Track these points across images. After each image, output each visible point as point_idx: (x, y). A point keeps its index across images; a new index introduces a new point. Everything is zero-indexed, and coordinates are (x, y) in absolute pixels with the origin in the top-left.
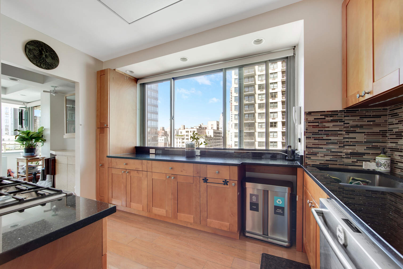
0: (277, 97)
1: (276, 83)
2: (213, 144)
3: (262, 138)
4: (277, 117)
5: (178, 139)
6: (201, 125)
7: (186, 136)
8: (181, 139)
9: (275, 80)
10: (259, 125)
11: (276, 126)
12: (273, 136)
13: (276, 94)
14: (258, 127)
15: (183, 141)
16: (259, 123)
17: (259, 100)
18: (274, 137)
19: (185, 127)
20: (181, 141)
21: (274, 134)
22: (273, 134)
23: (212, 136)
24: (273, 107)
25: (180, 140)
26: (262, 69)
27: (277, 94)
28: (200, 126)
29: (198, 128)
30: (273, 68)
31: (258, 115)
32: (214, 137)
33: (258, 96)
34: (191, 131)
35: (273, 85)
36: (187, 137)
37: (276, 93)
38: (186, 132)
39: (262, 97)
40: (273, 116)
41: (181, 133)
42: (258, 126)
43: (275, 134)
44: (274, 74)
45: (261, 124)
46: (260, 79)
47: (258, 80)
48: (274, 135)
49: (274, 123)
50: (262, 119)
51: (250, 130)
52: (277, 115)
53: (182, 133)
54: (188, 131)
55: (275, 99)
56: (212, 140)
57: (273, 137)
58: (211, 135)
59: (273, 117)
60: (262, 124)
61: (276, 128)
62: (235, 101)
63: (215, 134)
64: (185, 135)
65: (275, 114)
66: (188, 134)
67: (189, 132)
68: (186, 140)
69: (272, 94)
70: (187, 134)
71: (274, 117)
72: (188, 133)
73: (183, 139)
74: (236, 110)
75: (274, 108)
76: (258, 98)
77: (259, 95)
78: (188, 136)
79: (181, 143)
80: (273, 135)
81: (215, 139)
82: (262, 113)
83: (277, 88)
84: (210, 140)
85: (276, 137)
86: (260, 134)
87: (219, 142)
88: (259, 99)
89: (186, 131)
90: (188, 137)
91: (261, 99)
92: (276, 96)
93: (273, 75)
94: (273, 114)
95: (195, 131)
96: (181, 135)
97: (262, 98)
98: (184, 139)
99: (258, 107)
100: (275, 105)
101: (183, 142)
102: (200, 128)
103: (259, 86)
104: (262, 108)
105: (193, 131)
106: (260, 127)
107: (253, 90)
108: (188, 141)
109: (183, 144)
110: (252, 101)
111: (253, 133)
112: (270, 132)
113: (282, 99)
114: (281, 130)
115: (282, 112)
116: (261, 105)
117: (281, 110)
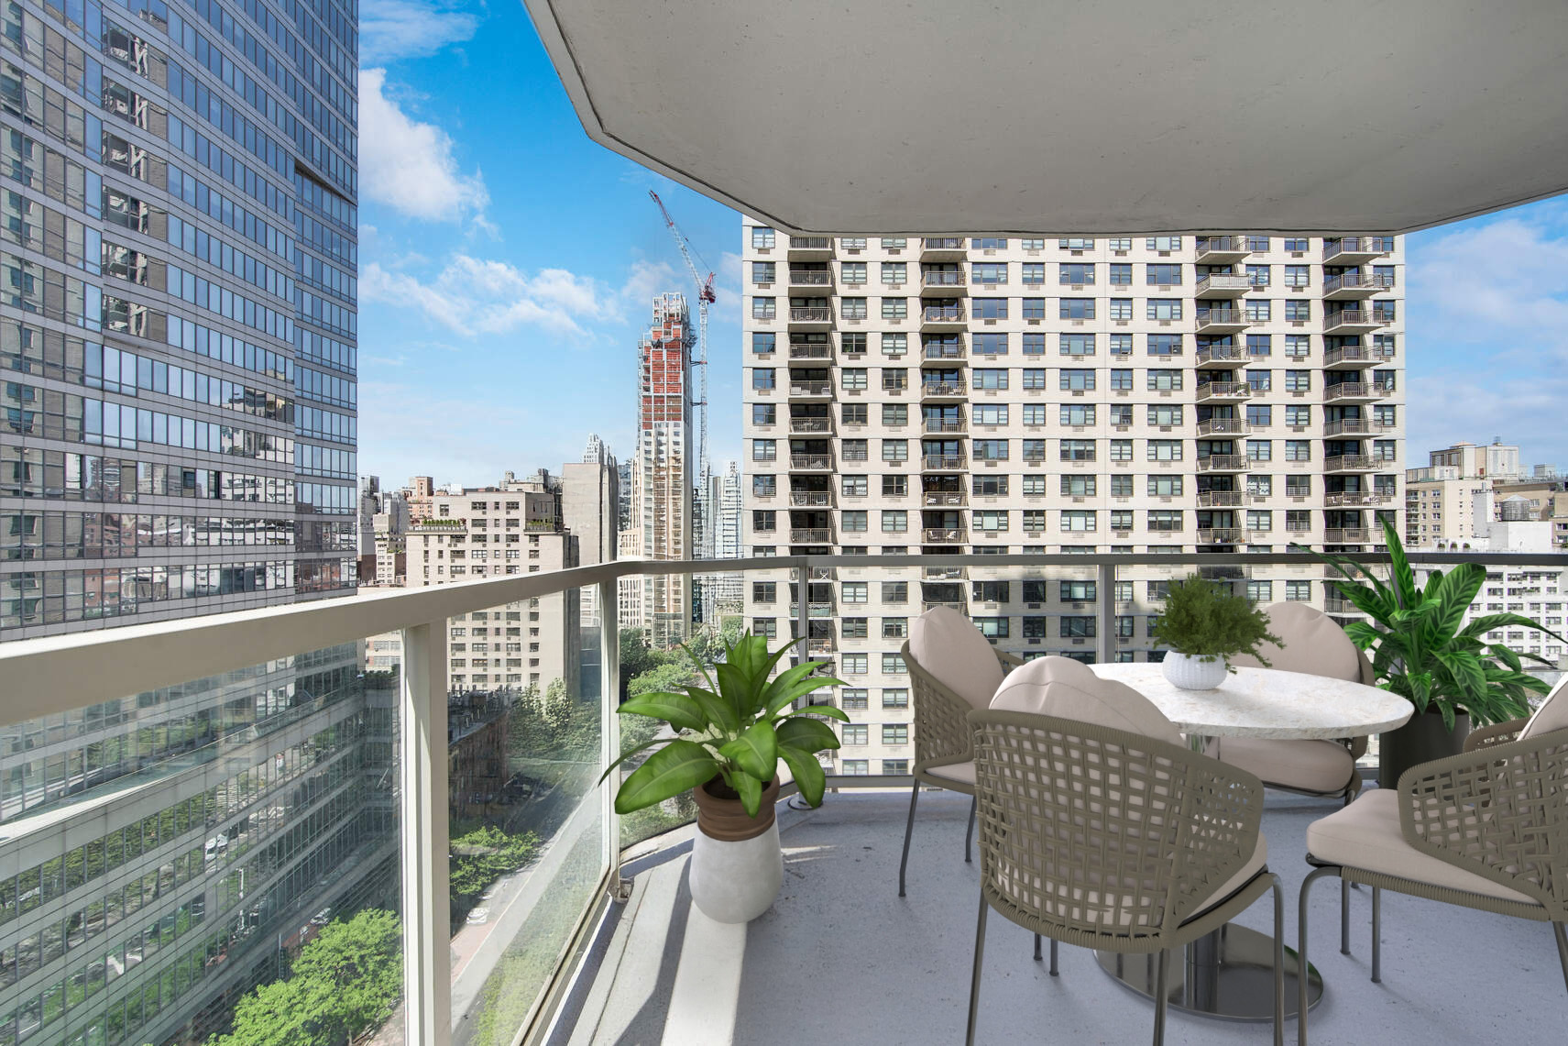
0: (906, 385)
1: (903, 334)
3: (856, 534)
4: (905, 457)
5: (433, 540)
7: (474, 525)
8: (447, 540)
9: (899, 323)
10: (847, 482)
11: (903, 491)
12: (894, 525)
13: (901, 376)
14: (843, 490)
15: (460, 547)
16: (845, 476)
17: (846, 389)
18: (897, 528)
19: (436, 487)
20: (450, 545)
21: (898, 519)
22: (894, 519)
24: (892, 421)
25: (440, 541)
26: (854, 278)
27: (906, 375)
29: (533, 490)
30: (891, 281)
31: (844, 445)
33: (843, 377)
34: (497, 503)
35: (892, 342)
36: (478, 531)
37: (903, 372)
38: (474, 508)
40: (893, 452)
41: (441, 510)
42: (843, 486)
43: (900, 519)
44: (896, 304)
45: (851, 482)
46: (848, 311)
47: (843, 317)
48: (897, 523)
49: (897, 480)
50: (855, 463)
51: (814, 503)
52: (906, 452)
53: (447, 510)
54: (485, 504)
55: (900, 395)
57: (894, 528)
59: (892, 457)
60: (855, 482)
61: (903, 499)
64: (469, 523)
65: (898, 448)
66: (483, 517)
67: (490, 506)
68: (473, 541)
69: (888, 372)
70: (478, 514)
71: (898, 457)
72: (484, 513)
73: (460, 538)
74: (758, 422)
75: (895, 425)
76: (844, 383)
77: (846, 370)
78: (485, 525)
79: (447, 554)
80: (892, 523)
82: (853, 440)
83: (906, 354)
85: (904, 528)
86: (849, 519)
88: (846, 386)
89: (474, 503)
90: (484, 530)
91: (851, 386)
92: (903, 382)
93: (891, 304)
94: (892, 448)
95: (517, 503)
96: (444, 518)
97: (855, 383)
98: (463, 537)
99: (843, 416)
101: (458, 552)
103: (847, 337)
104: (857, 420)
105: (508, 503)
106: (848, 491)
107: (823, 353)
108: (484, 546)
109: (456, 560)
110: (820, 393)
111: (826, 512)
112: (885, 512)
113: (923, 395)
114: (919, 506)
115: (924, 441)
116: (852, 411)
117: (920, 435)
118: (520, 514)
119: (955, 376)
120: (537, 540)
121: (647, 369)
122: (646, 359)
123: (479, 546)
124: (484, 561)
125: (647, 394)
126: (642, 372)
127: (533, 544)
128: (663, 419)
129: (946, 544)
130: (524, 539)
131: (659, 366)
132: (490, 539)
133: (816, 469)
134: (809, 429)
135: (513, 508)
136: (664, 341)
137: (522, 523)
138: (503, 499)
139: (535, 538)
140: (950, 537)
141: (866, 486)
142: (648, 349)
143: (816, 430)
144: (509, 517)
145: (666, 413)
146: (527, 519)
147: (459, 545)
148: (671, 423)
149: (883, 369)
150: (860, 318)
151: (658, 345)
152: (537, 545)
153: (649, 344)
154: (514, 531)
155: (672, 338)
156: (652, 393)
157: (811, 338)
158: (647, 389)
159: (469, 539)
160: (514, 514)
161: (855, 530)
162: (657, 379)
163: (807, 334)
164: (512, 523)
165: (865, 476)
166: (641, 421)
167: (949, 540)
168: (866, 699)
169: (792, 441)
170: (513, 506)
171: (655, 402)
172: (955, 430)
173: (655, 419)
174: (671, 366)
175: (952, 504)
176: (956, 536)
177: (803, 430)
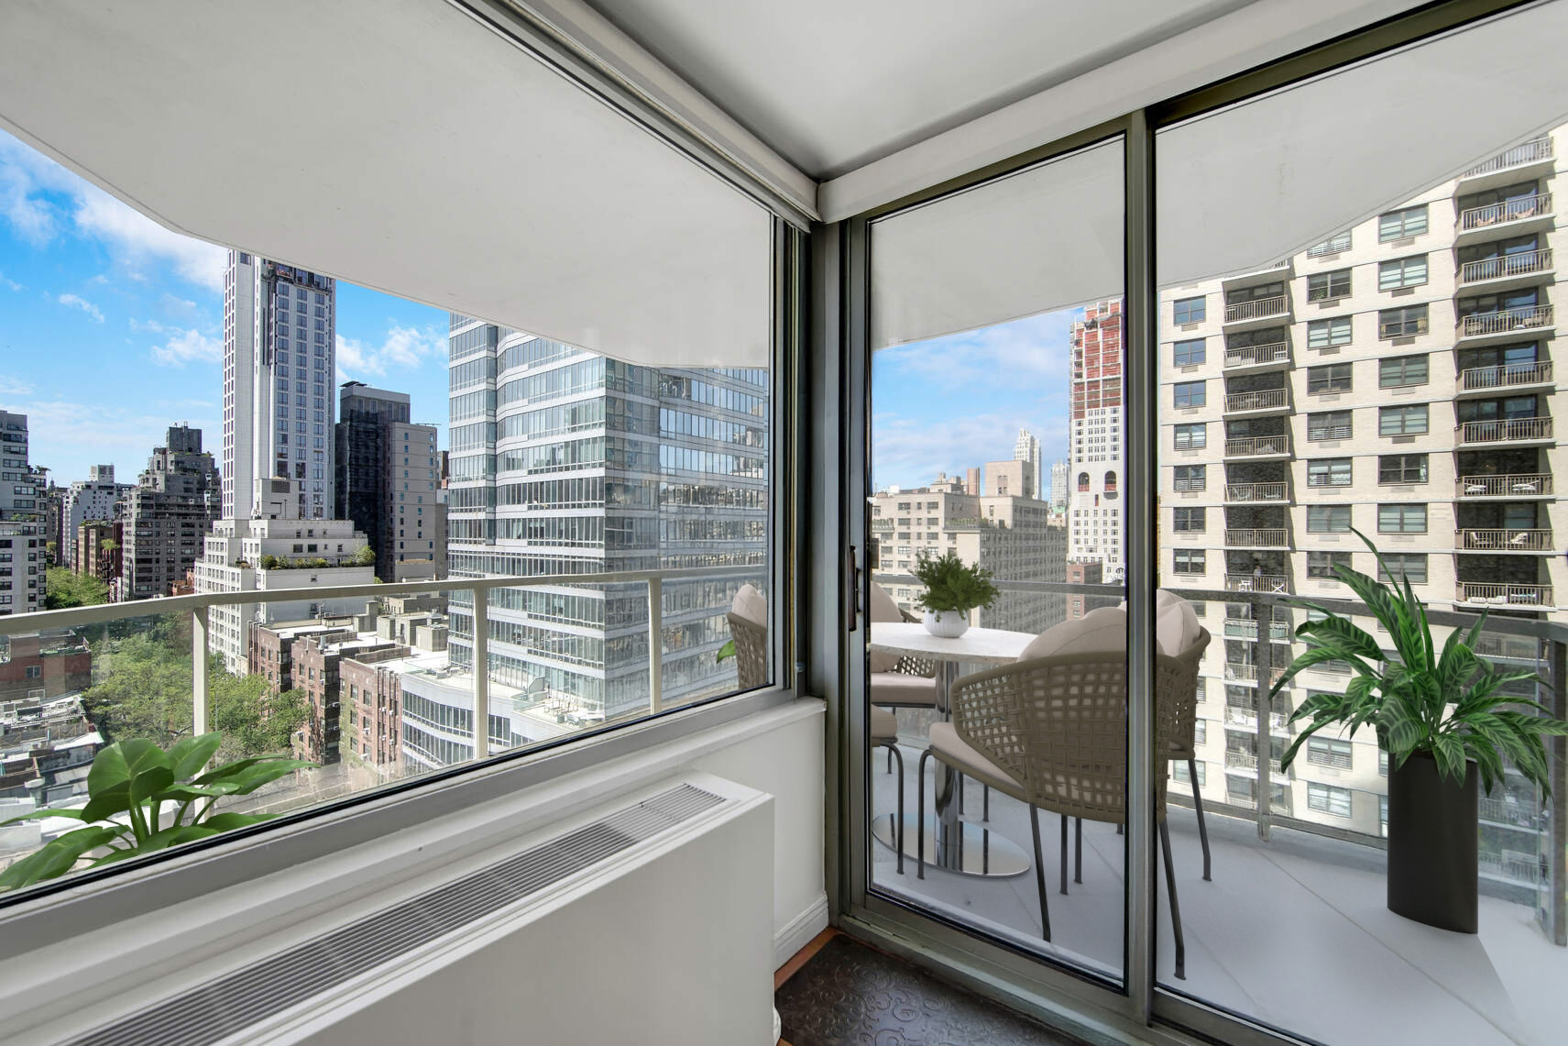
0: (1426, 328)
1: (1422, 258)
2: (1011, 557)
3: (1330, 536)
4: (1423, 429)
6: (958, 479)
7: (900, 524)
9: (1412, 243)
10: (1315, 469)
11: (1419, 477)
12: (1402, 524)
13: (1415, 316)
14: (1309, 480)
15: (889, 543)
16: (1311, 461)
17: (1313, 349)
18: (1406, 528)
21: (1407, 515)
22: (1402, 515)
23: (1009, 523)
24: (1397, 381)
27: (1425, 314)
28: (955, 482)
29: (949, 491)
31: (1309, 421)
32: (1017, 530)
33: (1308, 333)
34: (919, 504)
35: (1399, 271)
36: (904, 529)
37: (1419, 310)
38: (900, 508)
39: (1330, 333)
40: (1400, 424)
41: (875, 510)
42: (1309, 474)
43: (1411, 515)
44: (1407, 218)
45: (1324, 469)
46: (1321, 249)
47: (1308, 256)
48: (1406, 521)
49: (1406, 462)
50: (1329, 443)
51: (1263, 498)
52: (1424, 422)
53: (879, 511)
54: (910, 504)
55: (1413, 342)
56: (1006, 539)
57: (1402, 528)
58: (1003, 521)
59: (1399, 431)
60: (1330, 468)
61: (1418, 488)
62: (1175, 365)
63: (1018, 514)
64: (896, 522)
65: (1408, 417)
66: (909, 517)
67: (914, 506)
68: (899, 538)
69: (1391, 314)
70: (903, 514)
71: (1407, 430)
72: (909, 513)
73: (888, 535)
74: (1181, 404)
75: (1403, 385)
76: (1309, 341)
77: (1313, 324)
80: (1398, 521)
81: (1018, 537)
82: (1329, 413)
83: (1426, 283)
84: (1000, 539)
85: (1420, 528)
86: (1318, 516)
87: (1035, 550)
88: (1312, 344)
89: (900, 504)
90: (909, 528)
92: (1420, 324)
93: (1399, 223)
94: (1399, 418)
95: (937, 503)
97: (1330, 338)
98: (891, 534)
99: (1308, 383)
100: (1409, 368)
101: (887, 548)
102: (959, 492)
103: (1316, 281)
104: (1333, 386)
105: (929, 503)
106: (1319, 481)
107: (1277, 307)
108: (908, 542)
109: (886, 555)
110: (1271, 359)
111: (1281, 508)
112: (1383, 507)
113: (1457, 336)
114: (1452, 495)
115: (1460, 403)
116: (1326, 375)
117: (1453, 394)
118: (940, 514)
119: (1532, 298)
120: (955, 538)
121: (1079, 354)
122: (1078, 343)
123: (904, 543)
124: (909, 557)
125: (1078, 380)
126: (1074, 358)
127: (951, 542)
128: (1098, 406)
129: (1506, 552)
130: (943, 537)
131: (1093, 348)
132: (914, 536)
133: (1266, 454)
134: (1257, 406)
135: (933, 508)
136: (1099, 320)
137: (941, 522)
138: (924, 499)
139: (952, 536)
140: (1514, 541)
141: (1350, 471)
142: (1080, 331)
143: (1264, 406)
144: (930, 516)
145: (1101, 398)
146: (945, 518)
147: (888, 541)
148: (1108, 409)
149: (1380, 311)
150: (1341, 250)
151: (1093, 325)
152: (954, 543)
153: (1082, 326)
154: (934, 529)
155: (1109, 314)
156: (1085, 379)
157: (1258, 292)
158: (1079, 376)
159: (896, 536)
160: (934, 514)
161: (1329, 531)
162: (1090, 362)
163: (1252, 289)
164: (933, 521)
165: (1348, 460)
166: (1073, 410)
167: (1513, 547)
168: (1349, 756)
169: (1229, 422)
170: (933, 506)
171: (1089, 389)
172: (1531, 379)
173: (1089, 407)
174: (1107, 346)
175: (1521, 492)
176: (1528, 540)
177: (1245, 408)
